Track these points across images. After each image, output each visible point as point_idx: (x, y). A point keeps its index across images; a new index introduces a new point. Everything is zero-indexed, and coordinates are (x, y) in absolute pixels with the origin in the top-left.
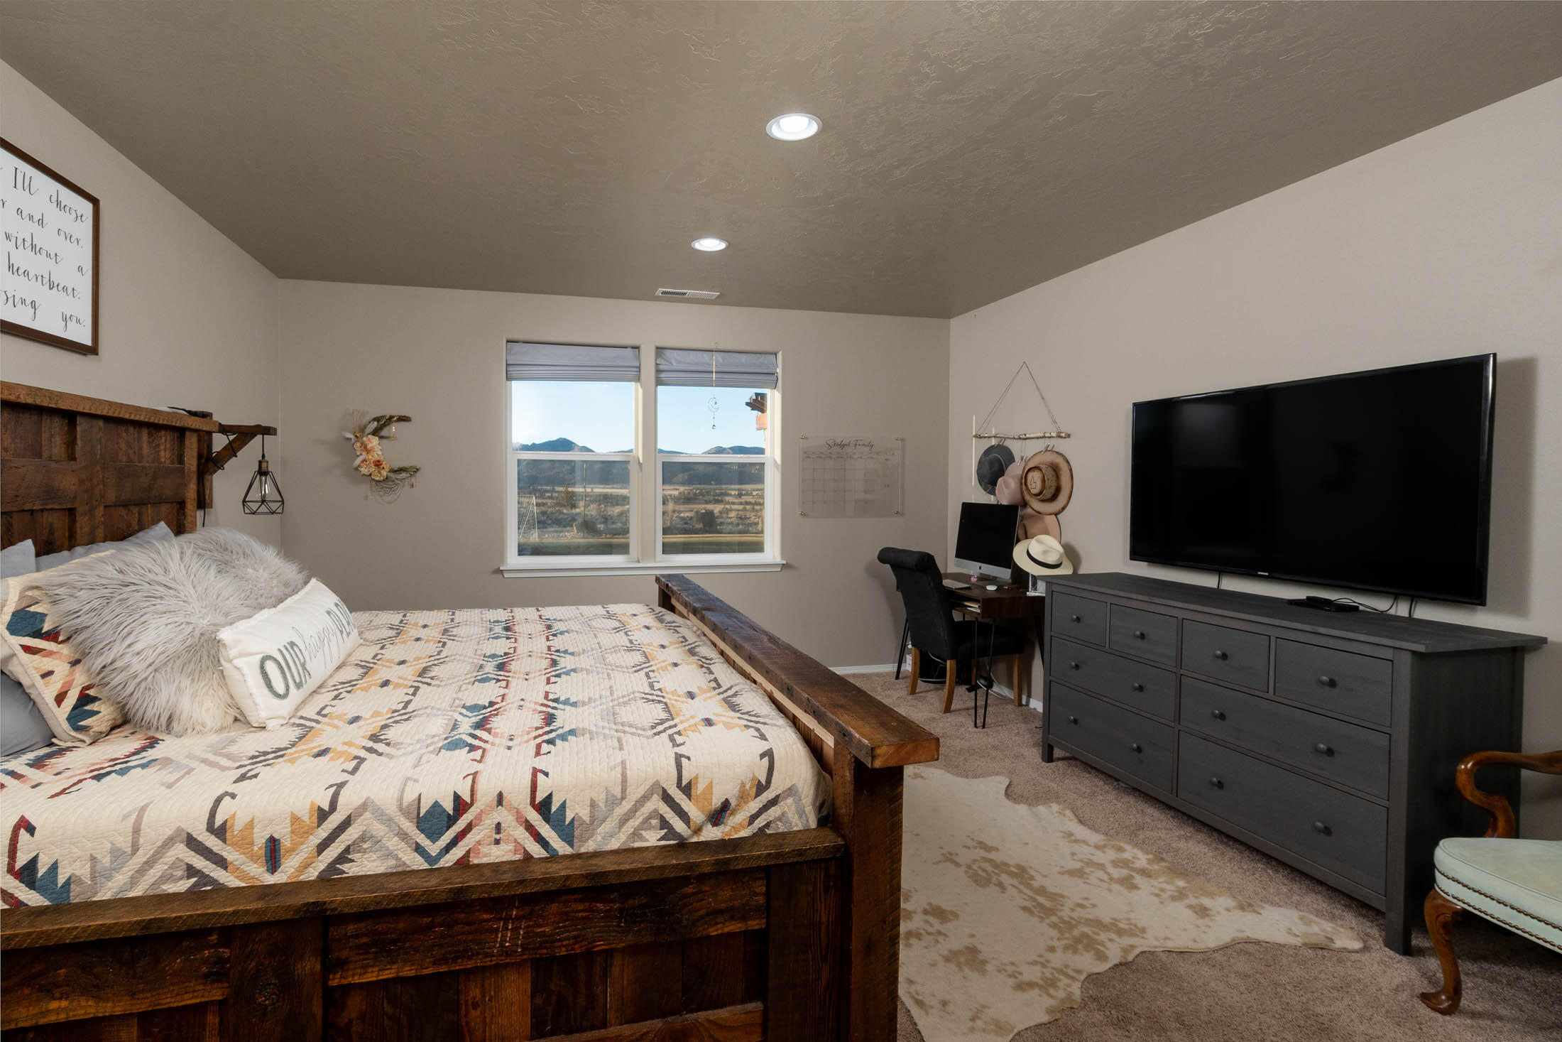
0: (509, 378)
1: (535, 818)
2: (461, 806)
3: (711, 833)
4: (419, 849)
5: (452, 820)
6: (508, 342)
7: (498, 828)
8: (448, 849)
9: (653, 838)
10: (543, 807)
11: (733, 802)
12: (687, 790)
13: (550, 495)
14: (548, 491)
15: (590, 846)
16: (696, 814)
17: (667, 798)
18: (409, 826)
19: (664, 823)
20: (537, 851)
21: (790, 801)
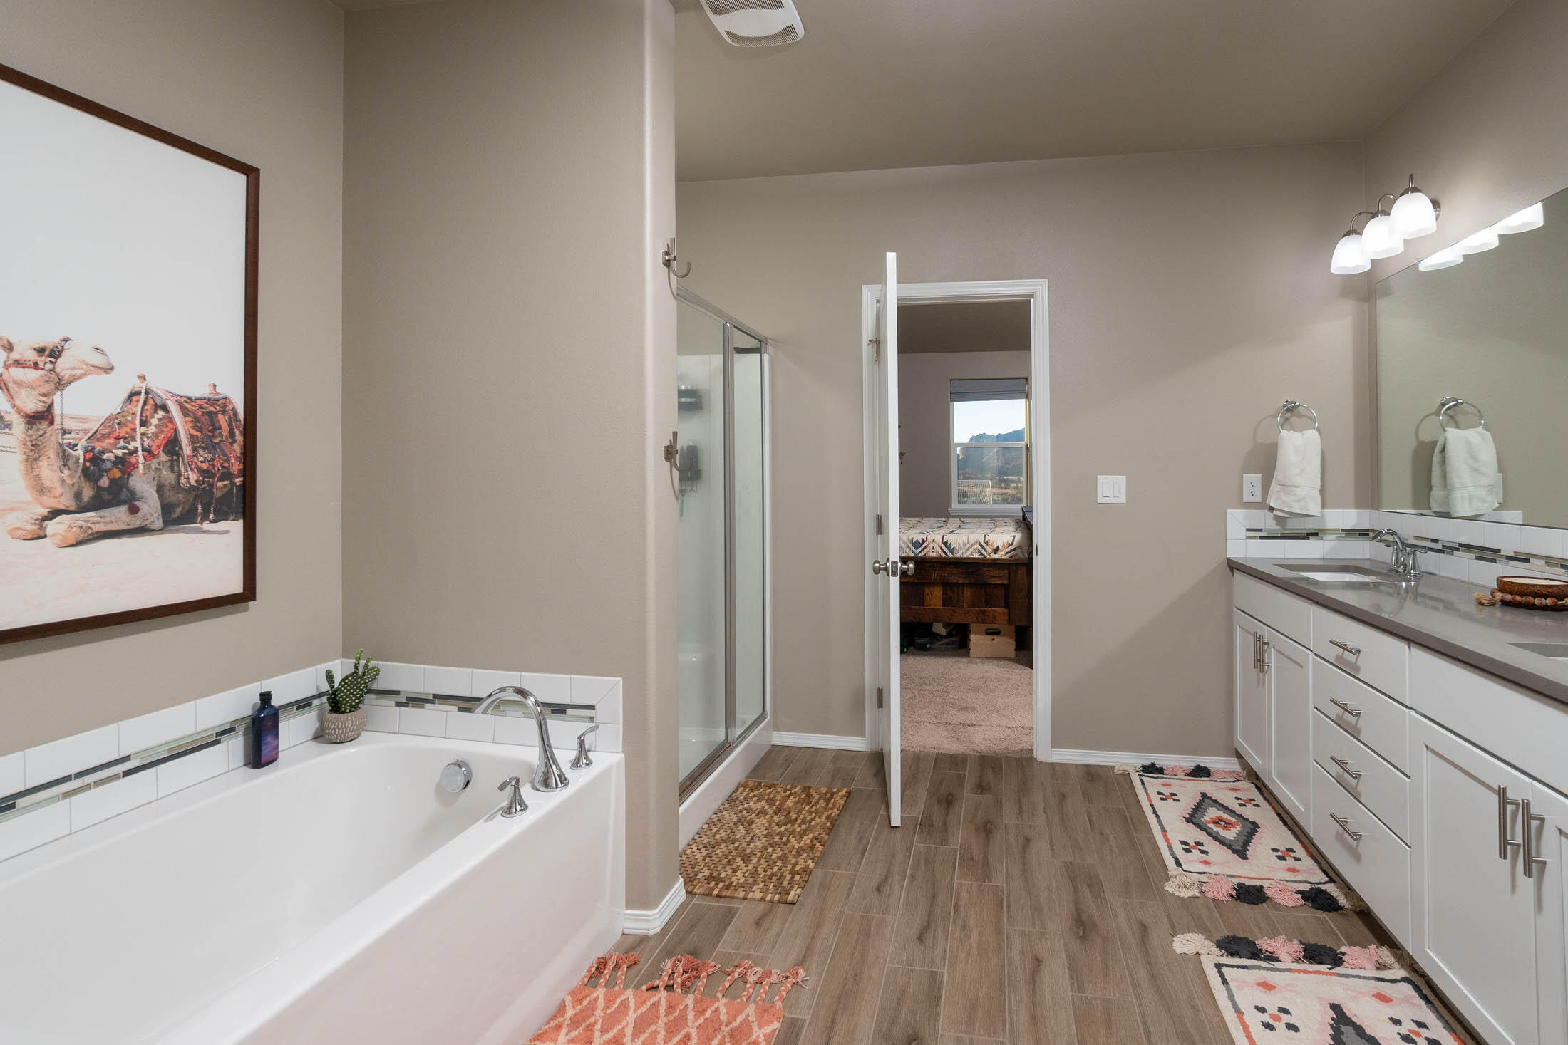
0: (952, 401)
1: (944, 547)
2: (924, 541)
3: (993, 556)
4: (913, 551)
5: (921, 545)
6: (951, 380)
7: (933, 548)
8: (920, 552)
9: (976, 556)
10: (945, 543)
11: (1000, 548)
12: (987, 543)
13: (1015, 485)
14: (1013, 482)
15: (958, 556)
16: (990, 550)
17: (980, 544)
18: (911, 546)
19: (979, 551)
20: (944, 555)
21: (1019, 550)
